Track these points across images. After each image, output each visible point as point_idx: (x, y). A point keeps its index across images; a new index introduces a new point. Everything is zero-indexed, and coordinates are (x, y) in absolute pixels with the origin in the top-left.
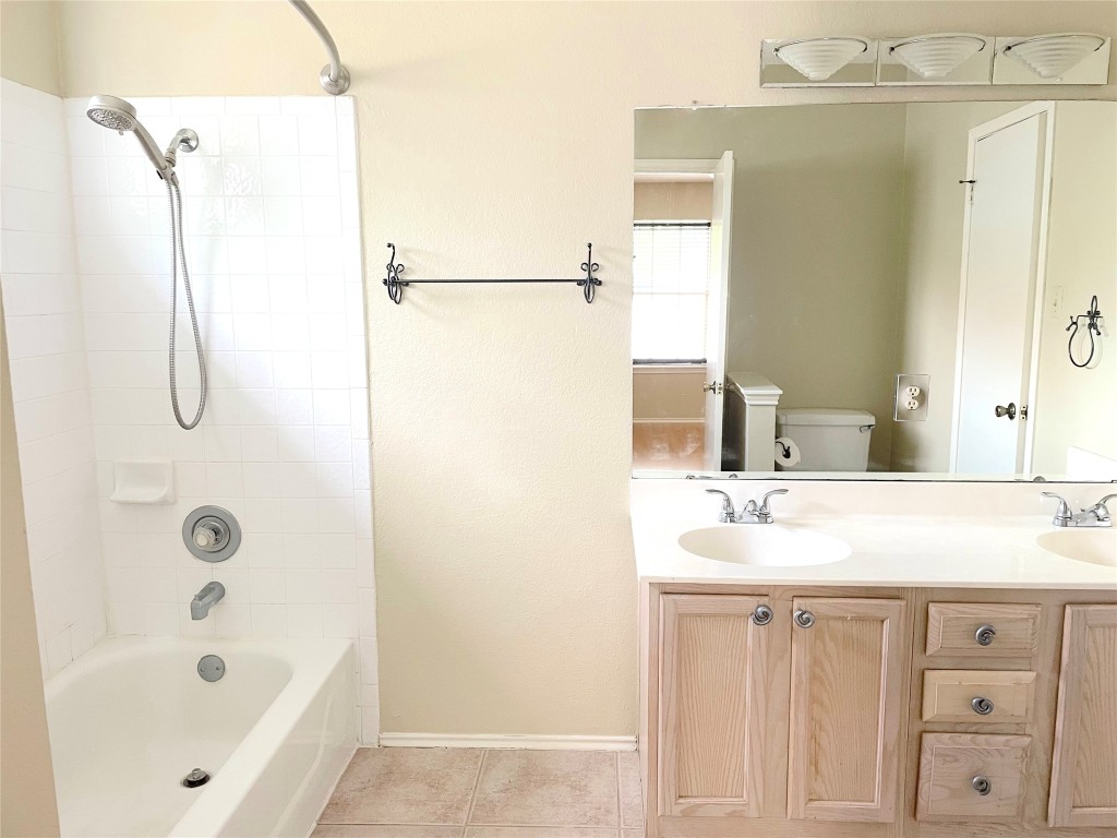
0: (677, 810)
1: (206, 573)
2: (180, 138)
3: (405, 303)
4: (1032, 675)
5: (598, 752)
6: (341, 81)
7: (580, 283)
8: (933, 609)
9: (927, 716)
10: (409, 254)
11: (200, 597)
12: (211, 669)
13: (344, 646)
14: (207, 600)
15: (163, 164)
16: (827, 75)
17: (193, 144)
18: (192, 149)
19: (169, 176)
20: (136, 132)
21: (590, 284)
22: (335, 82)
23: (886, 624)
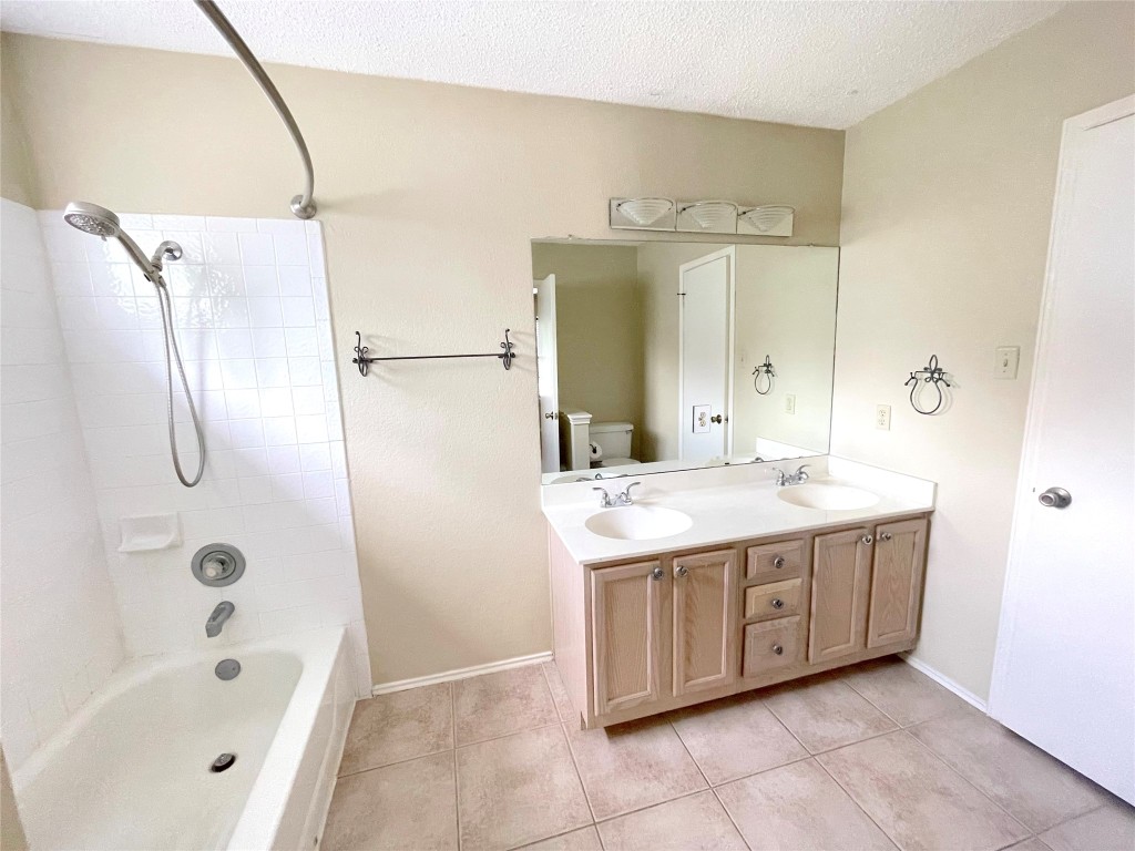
0: (608, 710)
1: (215, 596)
2: (165, 248)
3: (371, 376)
4: (800, 580)
5: (528, 667)
6: (309, 209)
7: (500, 356)
8: (750, 551)
9: (748, 615)
10: (372, 339)
11: (214, 618)
12: (228, 670)
13: (341, 631)
14: (220, 619)
15: (150, 269)
16: (650, 222)
17: (177, 254)
18: (175, 258)
19: (156, 278)
20: (120, 238)
21: (508, 357)
22: (305, 209)
23: (727, 565)
